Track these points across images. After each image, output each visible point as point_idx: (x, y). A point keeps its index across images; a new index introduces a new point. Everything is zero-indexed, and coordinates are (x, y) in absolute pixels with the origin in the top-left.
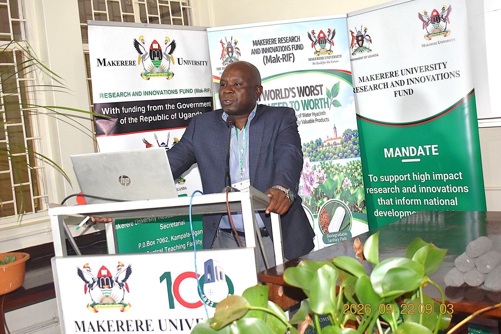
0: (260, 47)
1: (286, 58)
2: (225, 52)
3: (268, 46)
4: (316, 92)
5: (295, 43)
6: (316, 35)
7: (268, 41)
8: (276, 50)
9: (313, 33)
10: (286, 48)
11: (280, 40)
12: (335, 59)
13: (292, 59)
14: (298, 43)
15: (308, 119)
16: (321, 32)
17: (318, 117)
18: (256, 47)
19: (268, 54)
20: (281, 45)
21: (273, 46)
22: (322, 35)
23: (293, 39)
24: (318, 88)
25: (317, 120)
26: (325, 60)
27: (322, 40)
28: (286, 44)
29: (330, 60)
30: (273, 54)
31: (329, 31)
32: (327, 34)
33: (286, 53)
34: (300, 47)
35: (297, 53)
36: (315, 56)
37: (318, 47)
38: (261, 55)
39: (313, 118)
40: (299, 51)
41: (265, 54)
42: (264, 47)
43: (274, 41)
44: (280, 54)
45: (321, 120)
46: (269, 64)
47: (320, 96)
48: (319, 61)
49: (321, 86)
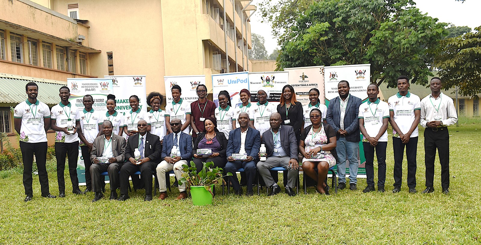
2: (73, 86)
3: (87, 86)
4: (102, 101)
6: (103, 84)
7: (87, 84)
9: (102, 83)
13: (94, 90)
14: (97, 86)
15: (99, 109)
16: (104, 83)
17: (102, 109)
18: (83, 86)
19: (87, 88)
20: (91, 86)
21: (89, 86)
22: (104, 84)
23: (95, 84)
24: (103, 100)
25: (102, 110)
26: (105, 92)
28: (93, 86)
29: (106, 92)
30: (89, 88)
31: (107, 83)
32: (106, 84)
33: (93, 88)
34: (97, 87)
36: (102, 90)
37: (103, 87)
38: (85, 88)
39: (100, 109)
40: (97, 88)
41: (86, 88)
42: (86, 86)
43: (89, 84)
44: (91, 89)
45: (103, 110)
46: (87, 91)
47: (103, 102)
48: (103, 92)
49: (103, 99)
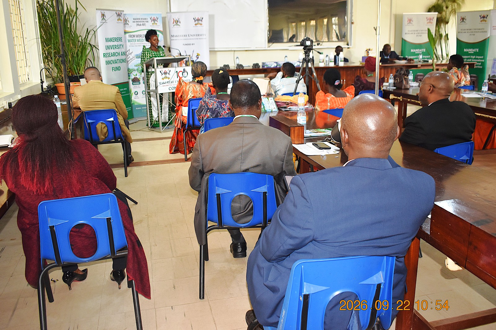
0: (135, 21)
1: (144, 25)
2: (125, 21)
5: (146, 20)
6: (153, 18)
7: (138, 19)
8: (140, 22)
9: (152, 17)
10: (144, 22)
11: (142, 19)
12: (158, 26)
14: (147, 20)
16: (154, 17)
18: (134, 20)
19: (138, 23)
21: (139, 20)
22: (154, 19)
23: (145, 19)
26: (155, 27)
27: (154, 20)
28: (143, 20)
29: (157, 27)
30: (139, 23)
31: (156, 17)
32: (156, 18)
33: (143, 23)
34: (147, 22)
35: (146, 23)
36: (152, 25)
38: (136, 23)
40: (147, 23)
41: (137, 23)
43: (140, 19)
44: (141, 23)
46: (138, 26)
48: (153, 27)
